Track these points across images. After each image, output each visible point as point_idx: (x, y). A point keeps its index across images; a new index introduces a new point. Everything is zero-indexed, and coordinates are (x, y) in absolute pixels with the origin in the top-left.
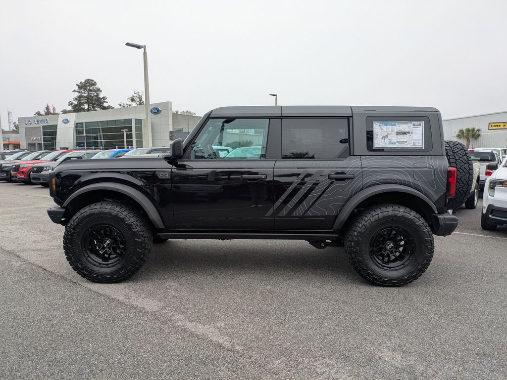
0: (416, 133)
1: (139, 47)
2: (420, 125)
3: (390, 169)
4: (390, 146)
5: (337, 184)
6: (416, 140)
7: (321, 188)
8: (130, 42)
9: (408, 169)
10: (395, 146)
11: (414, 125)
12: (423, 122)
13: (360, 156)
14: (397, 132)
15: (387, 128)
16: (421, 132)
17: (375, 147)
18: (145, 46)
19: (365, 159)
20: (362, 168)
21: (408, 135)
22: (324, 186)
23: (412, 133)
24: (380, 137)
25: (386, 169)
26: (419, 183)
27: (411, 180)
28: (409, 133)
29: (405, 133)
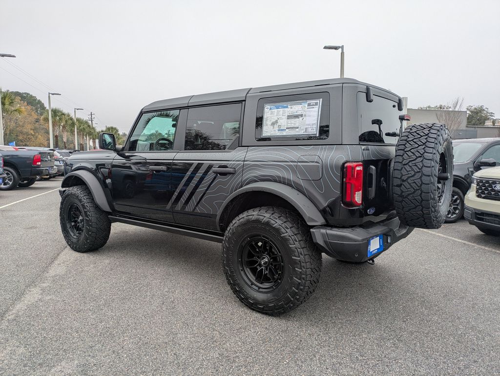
0: (310, 116)
1: (336, 48)
2: (316, 104)
3: (272, 163)
4: (278, 134)
5: (220, 179)
6: (309, 125)
7: (206, 183)
8: (327, 45)
9: (291, 163)
10: (284, 133)
11: (309, 105)
12: (321, 99)
13: (248, 146)
14: (288, 116)
15: (278, 112)
16: (316, 114)
17: (263, 135)
18: (343, 46)
19: (252, 150)
20: (244, 161)
21: (301, 118)
22: (209, 181)
23: (305, 115)
24: (269, 123)
25: (268, 163)
26: (302, 183)
27: (292, 177)
28: (302, 115)
29: (297, 117)
